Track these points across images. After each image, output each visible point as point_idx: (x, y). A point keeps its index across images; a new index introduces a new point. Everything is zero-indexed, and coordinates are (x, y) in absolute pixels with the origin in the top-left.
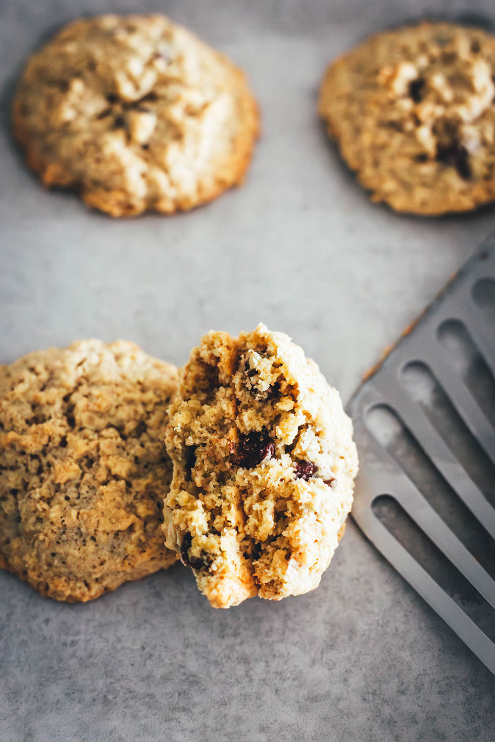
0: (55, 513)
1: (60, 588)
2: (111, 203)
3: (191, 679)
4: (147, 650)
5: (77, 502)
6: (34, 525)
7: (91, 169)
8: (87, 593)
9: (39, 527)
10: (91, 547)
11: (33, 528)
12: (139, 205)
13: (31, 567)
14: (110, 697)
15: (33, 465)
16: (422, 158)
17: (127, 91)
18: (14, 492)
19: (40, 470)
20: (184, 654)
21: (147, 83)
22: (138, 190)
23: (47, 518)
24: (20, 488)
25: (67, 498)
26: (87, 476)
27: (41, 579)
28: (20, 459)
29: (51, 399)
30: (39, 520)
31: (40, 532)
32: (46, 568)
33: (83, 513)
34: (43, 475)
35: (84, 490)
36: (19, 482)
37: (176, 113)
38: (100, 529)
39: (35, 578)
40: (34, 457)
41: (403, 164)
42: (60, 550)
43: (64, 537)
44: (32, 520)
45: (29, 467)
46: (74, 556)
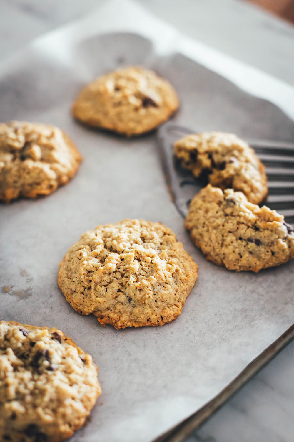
0: (145, 282)
1: (169, 313)
2: (43, 189)
3: (243, 311)
4: (218, 314)
5: (148, 274)
6: (140, 294)
7: (28, 179)
8: (179, 309)
9: (143, 293)
10: (168, 286)
11: (141, 296)
12: (54, 183)
13: (151, 314)
14: (224, 337)
15: (118, 275)
16: (136, 109)
17: (18, 145)
18: (119, 291)
19: (122, 275)
20: (231, 306)
21: (22, 139)
22: (52, 175)
23: (144, 286)
24: (121, 287)
25: (143, 276)
26: (143, 263)
27: (158, 316)
28: (111, 276)
29: (101, 250)
30: (140, 290)
31: (145, 295)
32: (157, 309)
33: (156, 275)
34: (125, 275)
35: (146, 268)
36: (118, 285)
37: (44, 141)
38: (167, 276)
39: (155, 316)
40: (115, 272)
41: (132, 115)
42: (157, 297)
43: (156, 290)
44: (138, 292)
45: (118, 277)
46: (166, 294)
